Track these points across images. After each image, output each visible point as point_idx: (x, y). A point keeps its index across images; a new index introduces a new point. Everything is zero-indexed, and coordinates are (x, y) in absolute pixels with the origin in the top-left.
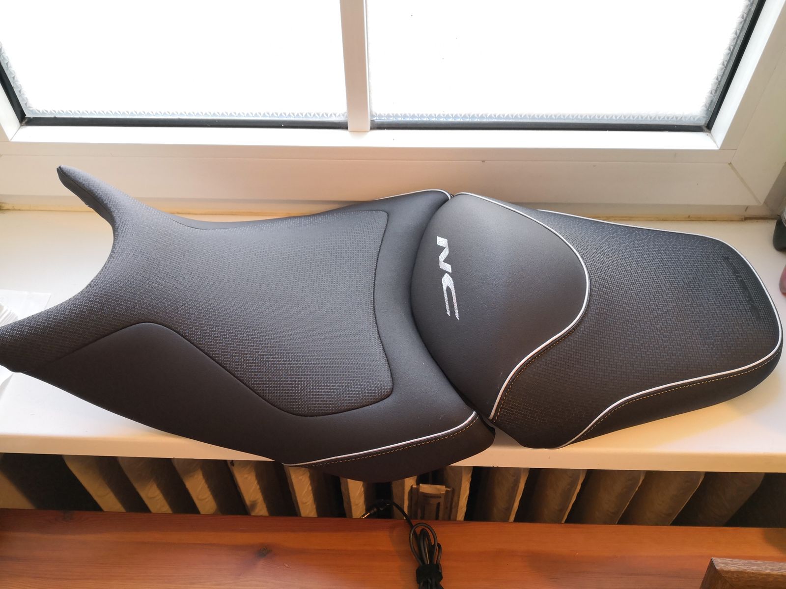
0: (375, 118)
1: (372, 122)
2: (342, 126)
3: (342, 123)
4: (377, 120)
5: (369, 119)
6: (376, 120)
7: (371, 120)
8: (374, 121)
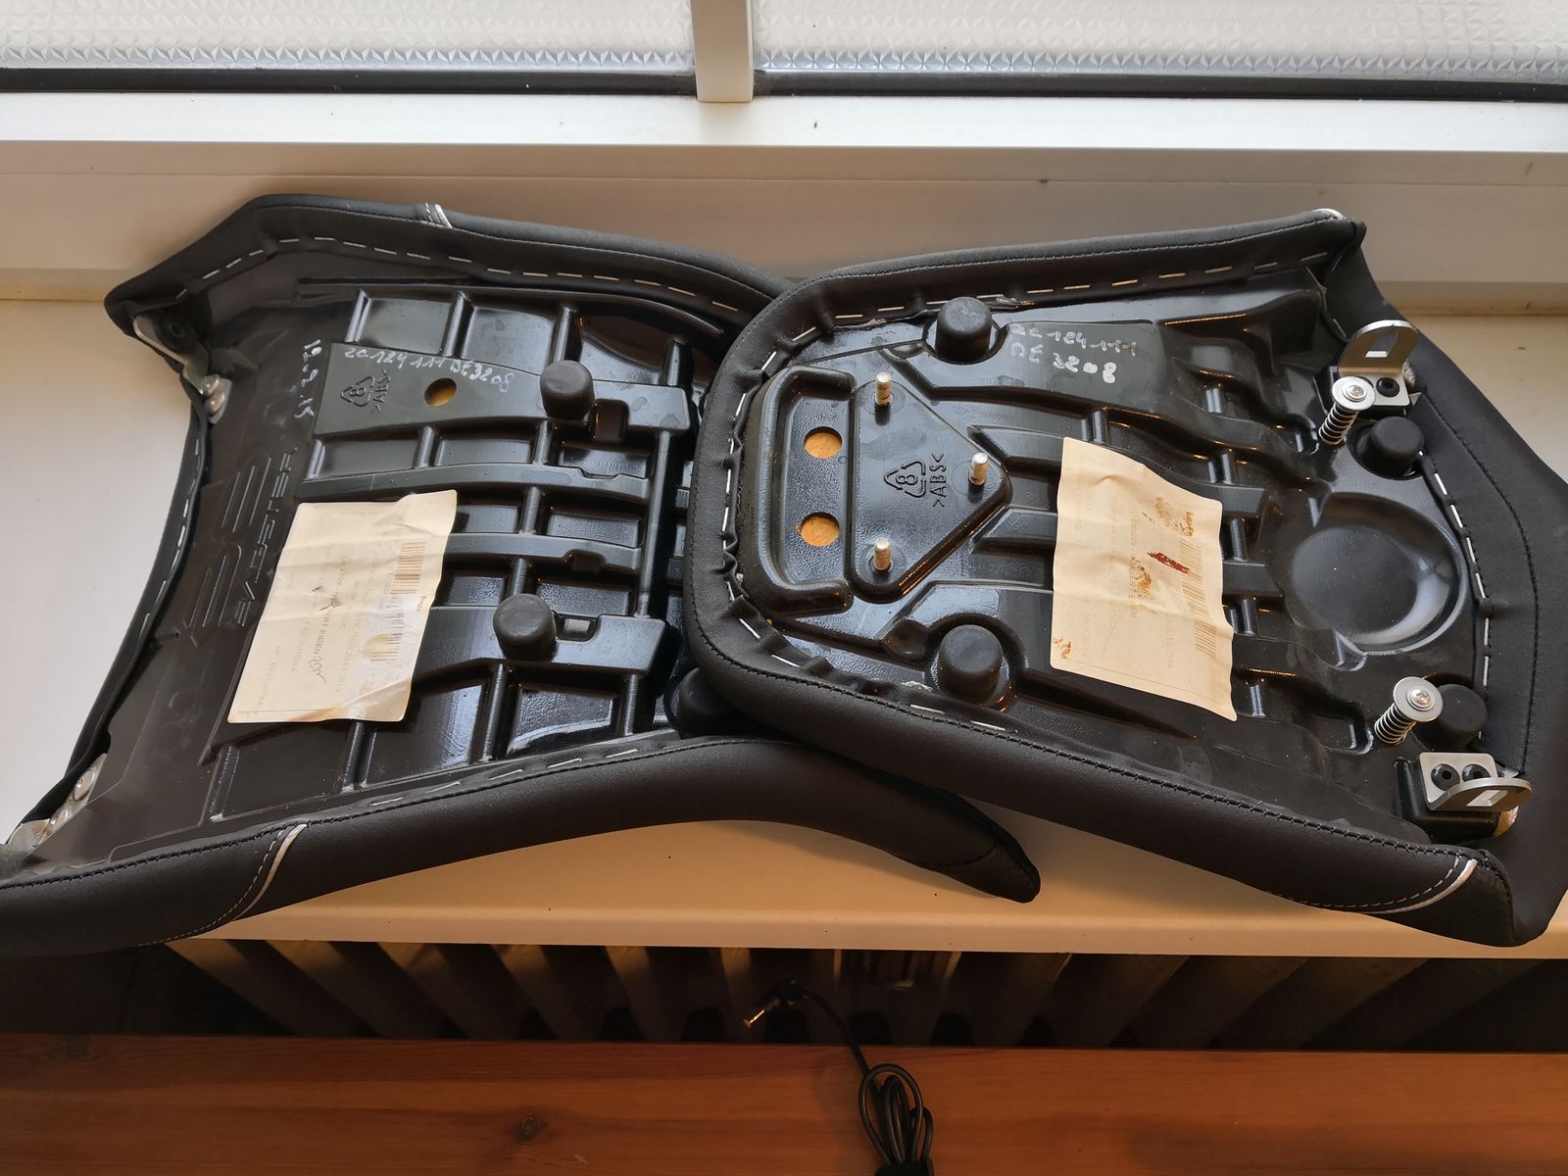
0: (766, 65)
1: (759, 75)
2: (678, 86)
3: (680, 77)
4: (771, 68)
5: (751, 66)
6: (768, 71)
7: (756, 71)
8: (763, 72)
